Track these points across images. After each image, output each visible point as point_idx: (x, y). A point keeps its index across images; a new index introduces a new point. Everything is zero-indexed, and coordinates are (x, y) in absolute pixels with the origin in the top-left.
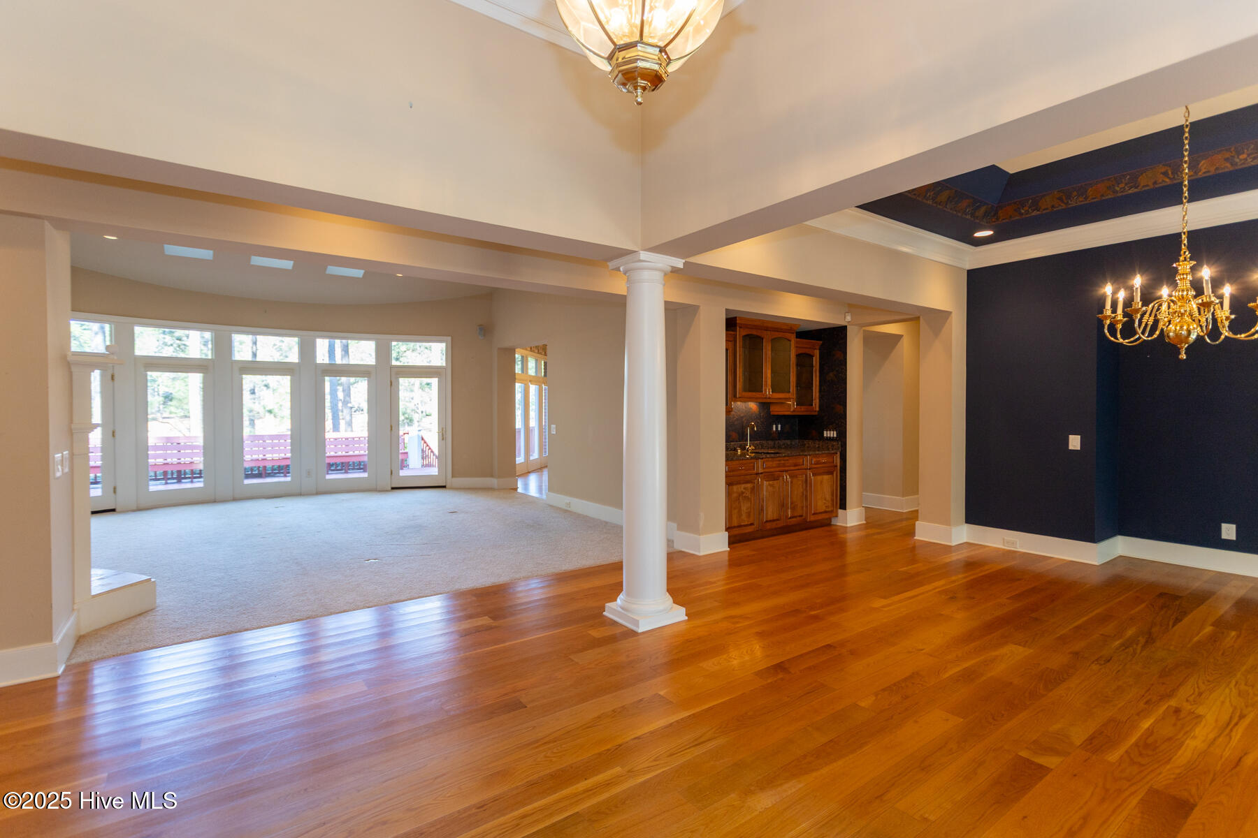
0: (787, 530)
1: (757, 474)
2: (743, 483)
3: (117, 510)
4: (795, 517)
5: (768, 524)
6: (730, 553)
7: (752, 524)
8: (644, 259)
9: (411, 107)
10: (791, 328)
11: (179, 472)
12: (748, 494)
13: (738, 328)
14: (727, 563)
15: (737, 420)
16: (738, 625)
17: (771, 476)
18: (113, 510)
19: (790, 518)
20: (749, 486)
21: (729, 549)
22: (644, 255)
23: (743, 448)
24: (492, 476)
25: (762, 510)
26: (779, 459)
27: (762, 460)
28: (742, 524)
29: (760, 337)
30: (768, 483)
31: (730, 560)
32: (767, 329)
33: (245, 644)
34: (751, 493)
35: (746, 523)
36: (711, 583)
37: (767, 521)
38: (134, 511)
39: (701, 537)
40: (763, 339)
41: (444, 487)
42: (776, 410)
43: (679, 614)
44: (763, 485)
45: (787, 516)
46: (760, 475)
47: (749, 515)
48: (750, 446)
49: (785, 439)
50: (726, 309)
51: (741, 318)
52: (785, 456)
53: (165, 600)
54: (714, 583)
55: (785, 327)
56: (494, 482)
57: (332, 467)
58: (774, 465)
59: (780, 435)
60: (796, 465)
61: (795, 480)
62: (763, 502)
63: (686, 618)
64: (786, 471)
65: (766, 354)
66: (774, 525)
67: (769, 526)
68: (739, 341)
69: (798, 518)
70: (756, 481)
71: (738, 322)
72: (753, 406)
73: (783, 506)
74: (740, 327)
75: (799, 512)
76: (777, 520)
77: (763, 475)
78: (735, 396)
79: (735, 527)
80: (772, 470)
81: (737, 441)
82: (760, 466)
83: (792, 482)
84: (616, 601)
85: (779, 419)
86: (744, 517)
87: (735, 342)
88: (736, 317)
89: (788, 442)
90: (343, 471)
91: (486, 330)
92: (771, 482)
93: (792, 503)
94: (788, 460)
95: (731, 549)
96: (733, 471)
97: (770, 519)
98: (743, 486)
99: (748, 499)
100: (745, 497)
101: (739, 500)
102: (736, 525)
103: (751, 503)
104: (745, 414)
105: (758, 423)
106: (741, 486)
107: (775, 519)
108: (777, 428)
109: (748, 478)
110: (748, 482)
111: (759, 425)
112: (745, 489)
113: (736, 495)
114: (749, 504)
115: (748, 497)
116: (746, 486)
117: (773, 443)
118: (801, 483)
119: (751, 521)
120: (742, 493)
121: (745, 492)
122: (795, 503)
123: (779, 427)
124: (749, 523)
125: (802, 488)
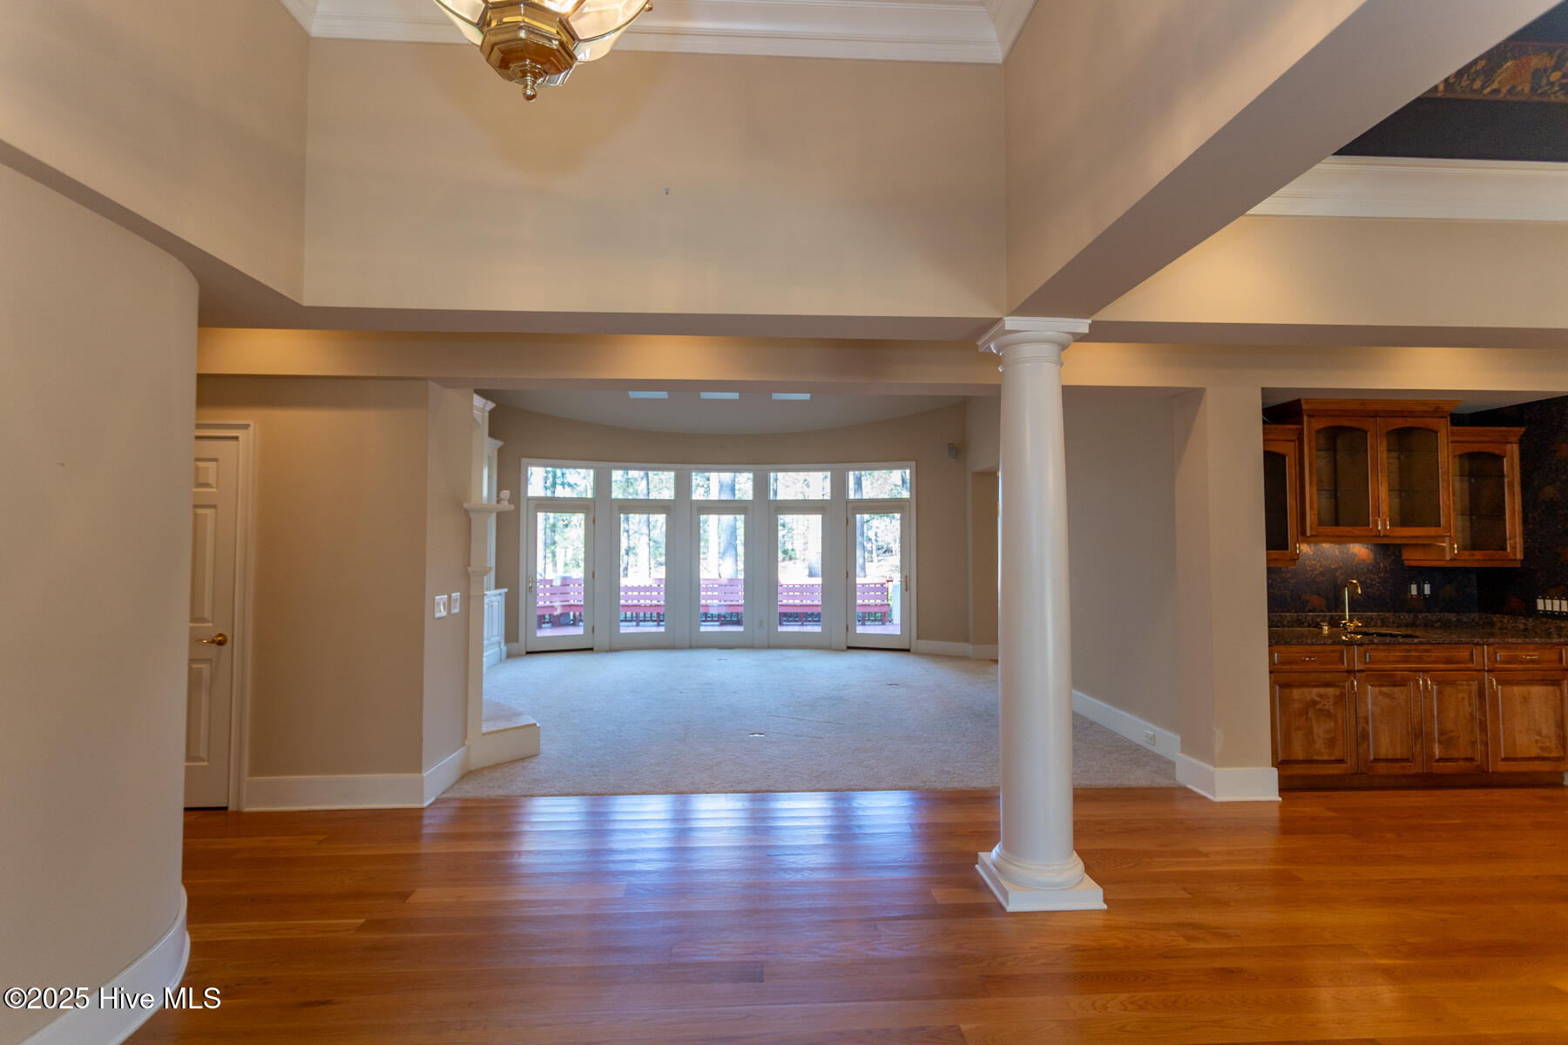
0: (1430, 781)
1: (1350, 672)
2: (1316, 686)
3: (595, 649)
4: (1451, 760)
5: (1380, 765)
6: (1282, 806)
7: (1341, 761)
8: (1011, 329)
9: (667, 193)
10: (1437, 408)
11: (658, 614)
12: (1329, 706)
13: (1305, 418)
14: (1277, 824)
15: (1322, 574)
16: (1194, 945)
17: (1386, 679)
18: (592, 649)
19: (1439, 760)
20: (1330, 691)
21: (1280, 799)
22: (1011, 323)
23: (1334, 623)
24: (967, 640)
25: (1365, 736)
26: (1407, 647)
27: (1362, 649)
28: (1316, 758)
29: (1359, 430)
30: (1377, 689)
31: (1282, 820)
32: (1375, 415)
33: (617, 809)
34: (1335, 704)
35: (1325, 757)
36: (1198, 853)
37: (1376, 760)
38: (606, 651)
39: (1217, 770)
40: (1366, 432)
41: (908, 650)
42: (1412, 558)
43: (1090, 898)
44: (1365, 693)
45: (1431, 756)
46: (1358, 675)
47: (1331, 743)
48: (1351, 620)
49: (1440, 612)
50: (1263, 389)
51: (1308, 401)
52: (1421, 643)
53: (551, 748)
54: (1206, 855)
55: (1421, 408)
56: (969, 649)
57: (788, 617)
58: (1393, 659)
59: (1428, 603)
60: (1448, 661)
61: (1449, 690)
62: (1367, 723)
63: (1105, 907)
64: (1425, 671)
65: (1375, 459)
66: (1396, 769)
67: (1382, 769)
68: (1309, 442)
69: (1462, 763)
70: (1347, 684)
71: (1304, 407)
72: (1359, 551)
73: (1419, 734)
74: (1309, 416)
75: (1462, 751)
76: (1407, 760)
77: (1363, 674)
78: (1303, 533)
79: (1298, 762)
80: (1390, 666)
81: (1323, 611)
82: (1356, 659)
83: (1440, 693)
84: (991, 851)
85: (1421, 574)
86: (1319, 745)
87: (1301, 440)
88: (1299, 400)
89: (1453, 617)
90: (800, 623)
91: (958, 450)
92: (1385, 689)
93: (1441, 733)
94: (1427, 651)
95: (1283, 799)
96: (1290, 663)
97: (1385, 757)
98: (1315, 690)
99: (1329, 715)
100: (1321, 710)
101: (1307, 713)
102: (1301, 758)
103: (1336, 723)
104: (1341, 564)
105: (1369, 581)
106: (1309, 690)
107: (1399, 757)
108: (1420, 590)
109: (1328, 677)
110: (1326, 685)
111: (1371, 584)
112: (1320, 696)
113: (1296, 705)
114: (1333, 724)
115: (1328, 712)
116: (1322, 690)
117: (1402, 617)
118: (1466, 696)
119: (1338, 754)
120: (1315, 703)
121: (1320, 702)
122: (1452, 731)
123: (1427, 589)
124: (1333, 758)
125: (1470, 704)
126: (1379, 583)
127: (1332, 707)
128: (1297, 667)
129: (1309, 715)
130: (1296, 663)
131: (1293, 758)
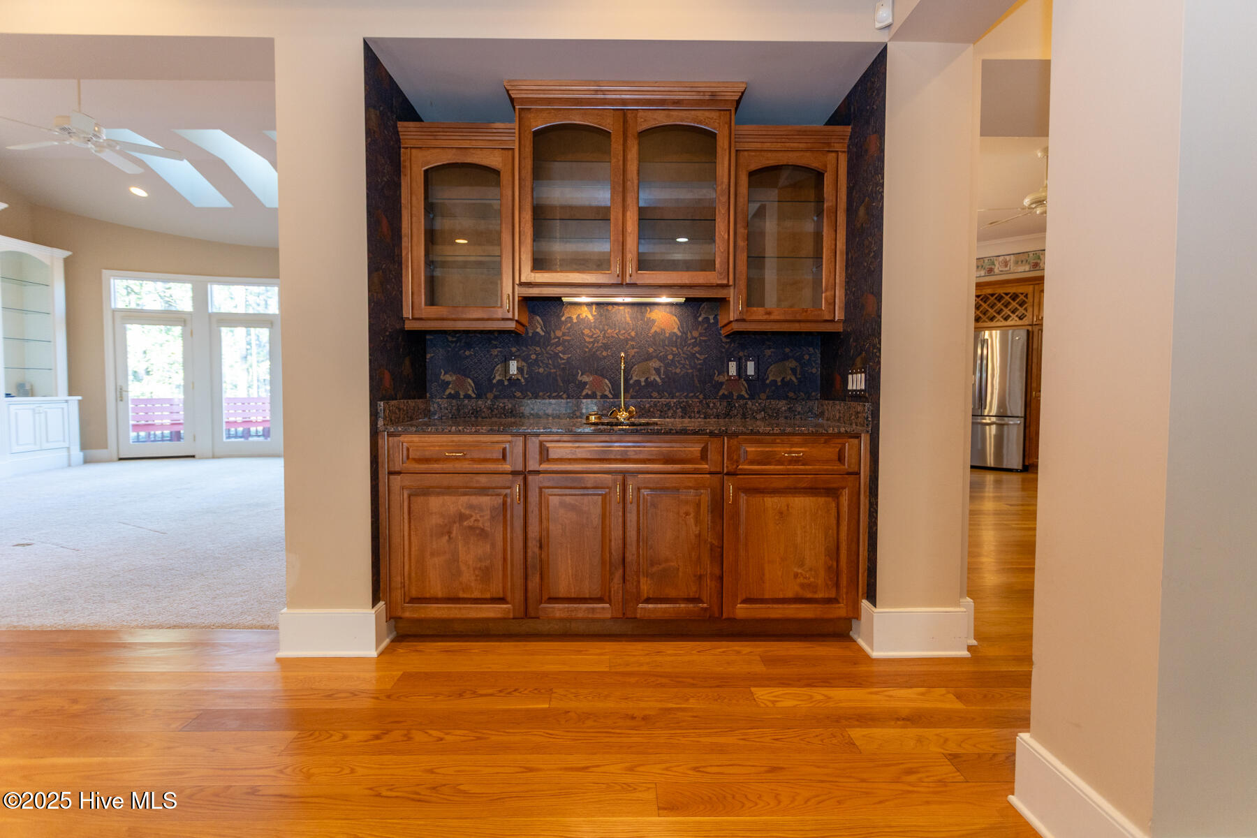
2: (465, 493)
4: (666, 599)
5: (558, 607)
7: (500, 599)
17: (573, 483)
18: (193, 457)
19: (648, 601)
20: (485, 500)
25: (535, 565)
27: (538, 438)
28: (461, 595)
30: (557, 499)
34: (491, 519)
35: (476, 594)
37: (552, 599)
39: (287, 612)
45: (634, 595)
46: (530, 478)
47: (485, 574)
49: (767, 398)
58: (584, 457)
60: (669, 460)
62: (540, 546)
64: (632, 474)
66: (581, 611)
67: (560, 611)
69: (682, 605)
73: (617, 563)
75: (682, 587)
76: (599, 600)
77: (539, 477)
79: (436, 600)
80: (577, 467)
82: (528, 453)
83: (654, 506)
85: (743, 347)
86: (468, 576)
92: (570, 500)
93: (652, 563)
96: (428, 460)
97: (565, 596)
98: (465, 499)
99: (483, 534)
100: (471, 528)
101: (449, 533)
102: (440, 595)
103: (493, 546)
104: (633, 334)
105: (670, 357)
106: (454, 498)
107: (587, 596)
108: (741, 369)
109: (483, 480)
110: (483, 491)
111: (673, 360)
112: (471, 507)
113: (435, 520)
114: (488, 547)
115: (483, 530)
116: (475, 500)
117: (711, 405)
118: (691, 510)
119: (495, 589)
120: (462, 517)
121: (471, 516)
122: (667, 560)
123: (751, 368)
124: (488, 596)
125: (698, 521)
126: (685, 359)
127: (487, 524)
128: (436, 466)
129: (453, 535)
130: (437, 460)
131: (428, 595)
